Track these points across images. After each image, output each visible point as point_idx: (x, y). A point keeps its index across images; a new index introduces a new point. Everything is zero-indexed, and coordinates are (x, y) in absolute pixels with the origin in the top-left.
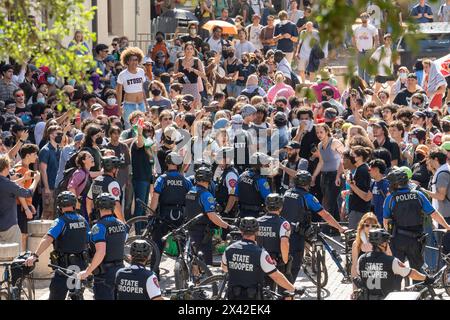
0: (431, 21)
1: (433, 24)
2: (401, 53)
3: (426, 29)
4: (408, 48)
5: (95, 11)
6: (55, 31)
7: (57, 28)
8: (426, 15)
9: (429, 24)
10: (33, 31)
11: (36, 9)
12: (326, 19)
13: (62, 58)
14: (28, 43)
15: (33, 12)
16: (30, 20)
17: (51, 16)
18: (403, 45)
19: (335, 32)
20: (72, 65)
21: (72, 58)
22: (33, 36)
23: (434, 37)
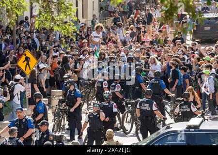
0: (208, 13)
1: (208, 14)
2: (196, 25)
3: (206, 16)
4: (199, 24)
5: (77, 9)
6: (61, 17)
7: (62, 16)
8: (207, 11)
9: (207, 14)
10: (53, 17)
11: (54, 8)
12: (167, 12)
13: (64, 27)
14: (51, 22)
15: (53, 10)
16: (52, 13)
17: (60, 11)
18: (197, 22)
19: (170, 17)
20: (68, 30)
21: (68, 27)
22: (53, 19)
23: (209, 19)
